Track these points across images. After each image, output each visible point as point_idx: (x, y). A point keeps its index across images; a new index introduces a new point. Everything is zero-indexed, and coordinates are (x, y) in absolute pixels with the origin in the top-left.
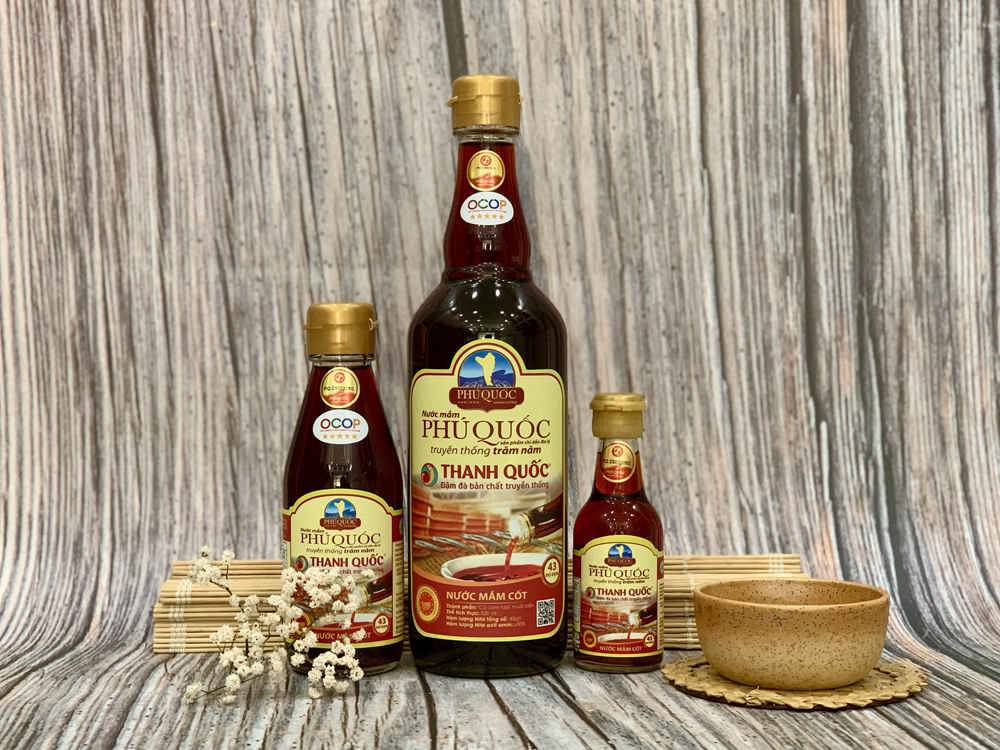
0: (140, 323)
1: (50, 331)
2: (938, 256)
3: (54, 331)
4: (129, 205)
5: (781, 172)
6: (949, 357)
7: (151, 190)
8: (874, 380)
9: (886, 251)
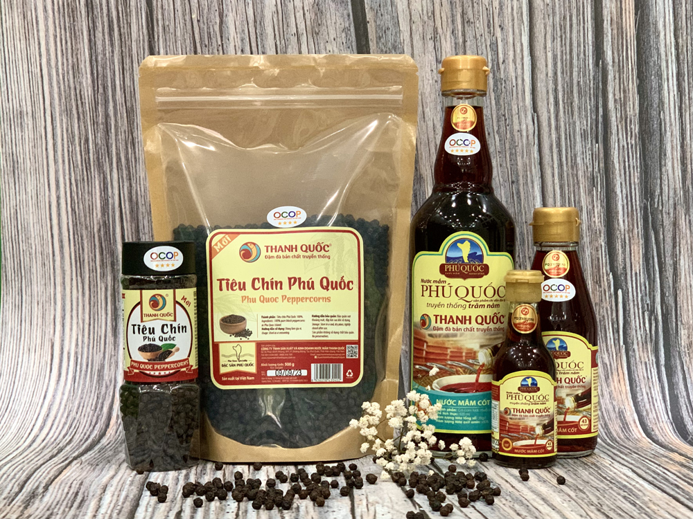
1: (84, 228)
3: (86, 228)
9: (663, 170)
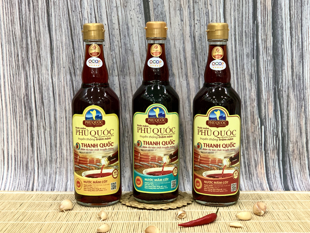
0: (45, 94)
2: (300, 73)
4: (41, 56)
5: (250, 46)
6: (303, 105)
7: (48, 51)
8: (279, 112)
